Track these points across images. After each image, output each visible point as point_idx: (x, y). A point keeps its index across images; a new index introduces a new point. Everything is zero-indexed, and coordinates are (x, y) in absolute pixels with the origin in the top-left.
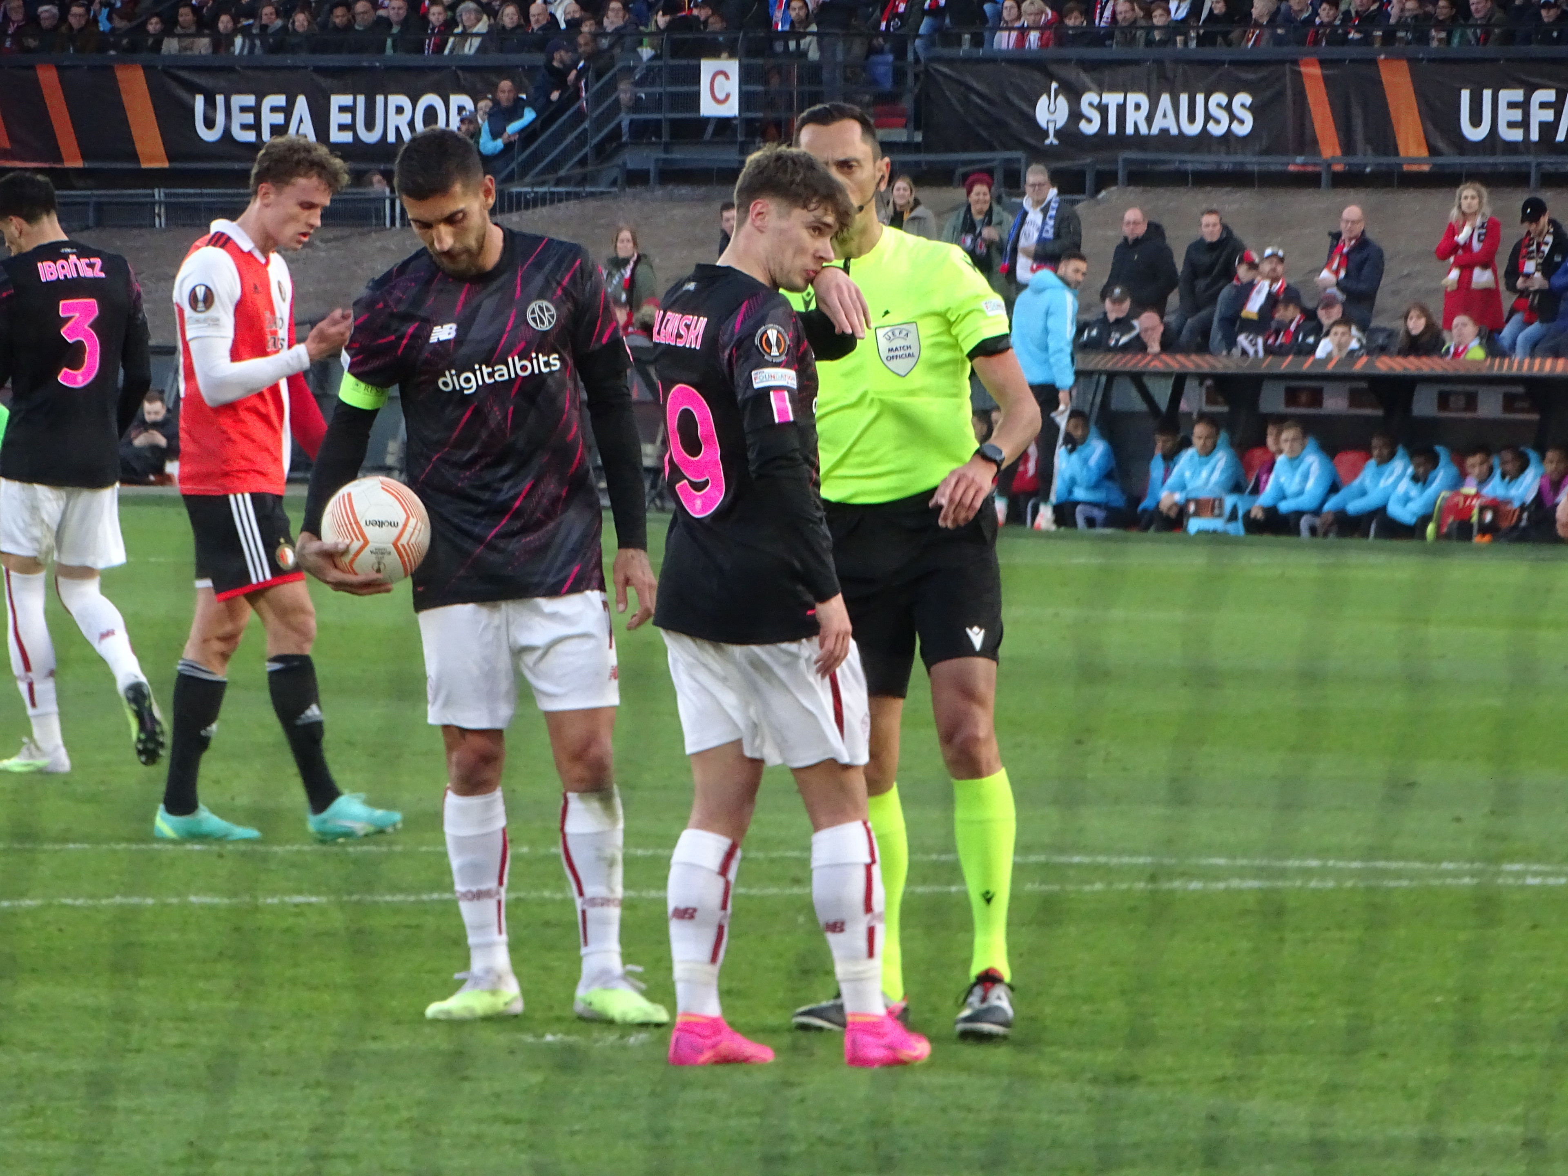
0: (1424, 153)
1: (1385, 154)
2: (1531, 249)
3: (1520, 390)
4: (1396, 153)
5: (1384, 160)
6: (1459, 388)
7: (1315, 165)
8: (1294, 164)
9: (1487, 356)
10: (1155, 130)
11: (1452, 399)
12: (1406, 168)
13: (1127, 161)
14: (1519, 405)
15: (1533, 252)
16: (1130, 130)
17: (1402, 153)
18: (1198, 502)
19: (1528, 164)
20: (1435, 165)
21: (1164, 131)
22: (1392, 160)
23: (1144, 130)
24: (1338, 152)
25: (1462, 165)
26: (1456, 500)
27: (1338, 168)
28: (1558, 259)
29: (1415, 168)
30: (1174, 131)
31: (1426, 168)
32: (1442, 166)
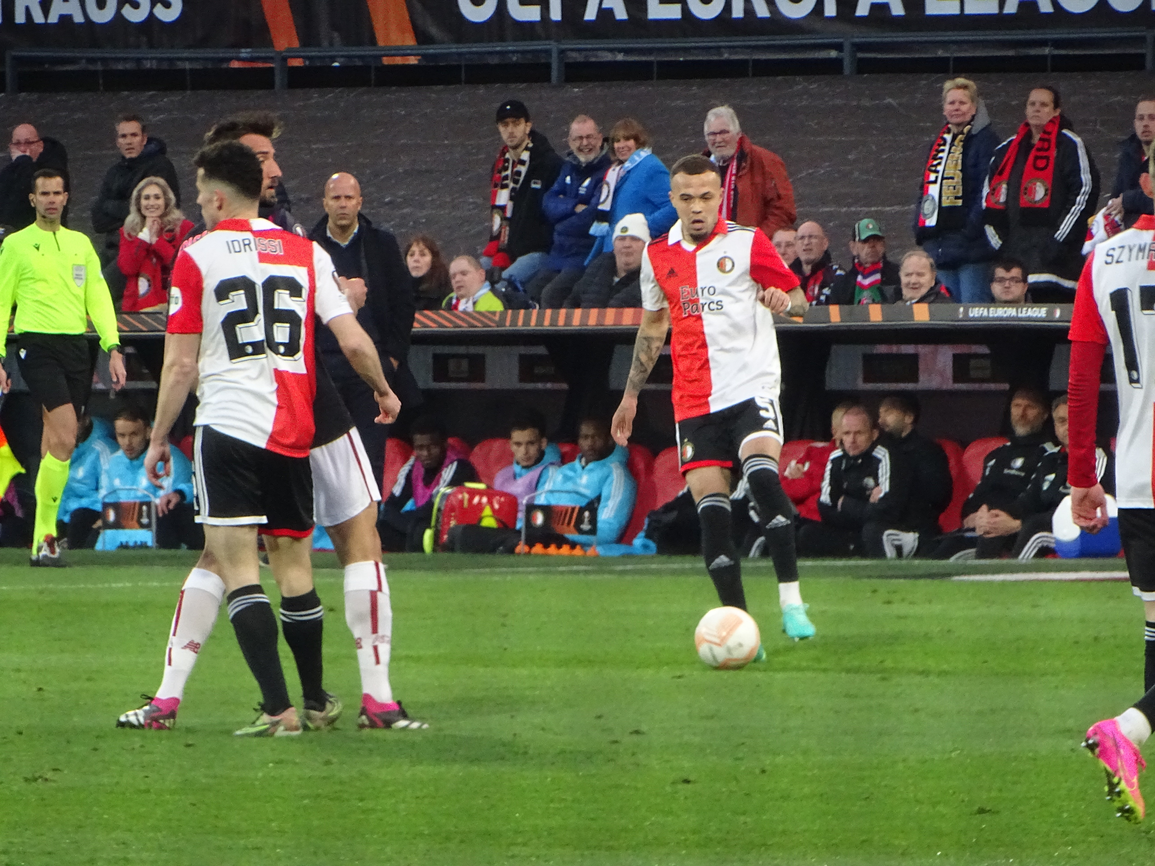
0: (410, 41)
1: (359, 43)
2: (504, 174)
3: (541, 350)
4: (373, 41)
5: (356, 51)
6: (462, 350)
7: (265, 59)
8: (239, 59)
9: (506, 308)
10: (53, 18)
11: (452, 364)
12: (386, 61)
13: (18, 60)
14: (539, 370)
15: (506, 178)
16: (20, 18)
17: (381, 43)
18: (117, 506)
19: (548, 52)
20: (424, 56)
21: (65, 19)
22: (367, 51)
23: (38, 18)
24: (296, 44)
25: (460, 54)
26: (460, 496)
27: (297, 63)
28: (536, 185)
29: (399, 61)
30: (79, 18)
31: (413, 61)
32: (434, 57)
